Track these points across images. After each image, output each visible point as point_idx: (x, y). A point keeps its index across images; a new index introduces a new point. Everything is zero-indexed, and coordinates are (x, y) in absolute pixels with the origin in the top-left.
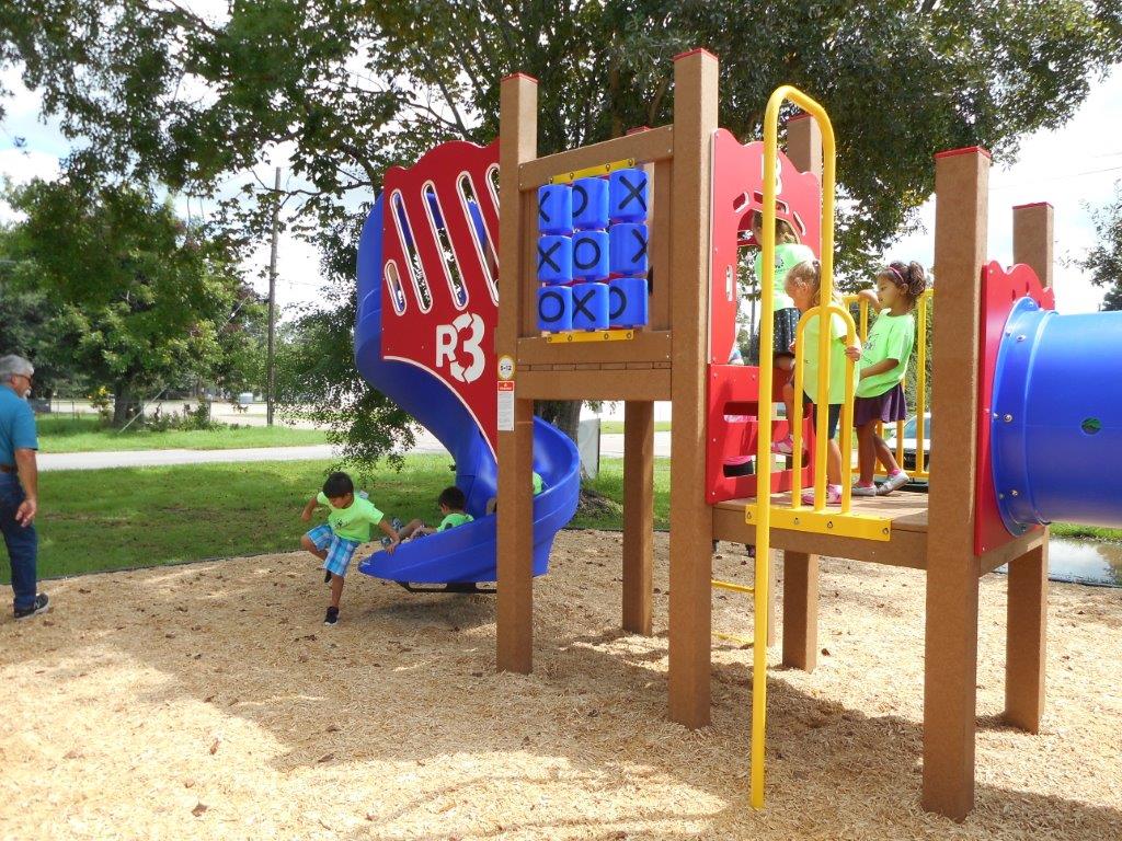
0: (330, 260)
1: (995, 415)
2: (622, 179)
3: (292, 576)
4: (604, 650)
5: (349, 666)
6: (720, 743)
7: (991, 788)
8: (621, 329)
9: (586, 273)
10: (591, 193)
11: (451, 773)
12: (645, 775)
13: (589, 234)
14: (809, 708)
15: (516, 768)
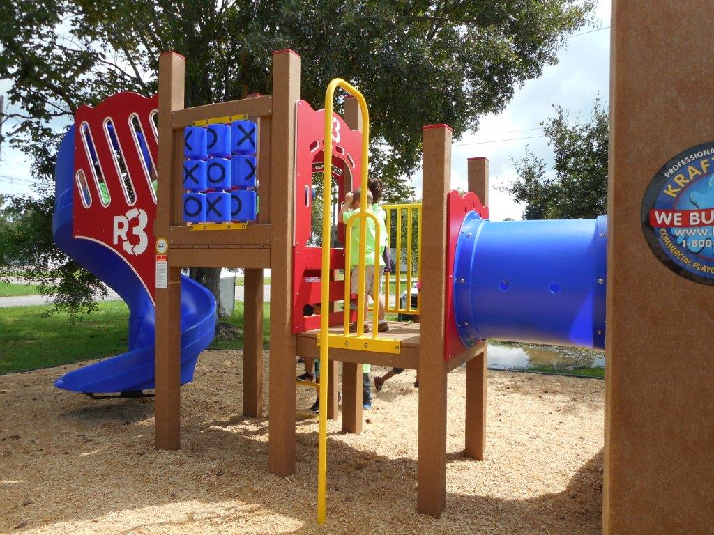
0: (40, 165)
1: (455, 279)
2: (240, 127)
3: (4, 393)
4: (230, 430)
5: (44, 455)
6: (301, 485)
7: (455, 495)
8: (238, 222)
9: (216, 185)
10: (219, 134)
11: (116, 525)
12: (252, 511)
13: (218, 160)
14: (356, 457)
15: (164, 516)
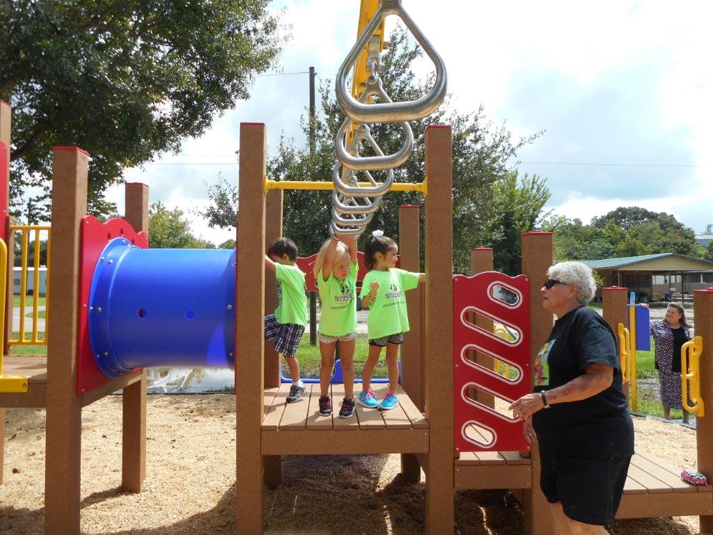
1: (91, 308)
